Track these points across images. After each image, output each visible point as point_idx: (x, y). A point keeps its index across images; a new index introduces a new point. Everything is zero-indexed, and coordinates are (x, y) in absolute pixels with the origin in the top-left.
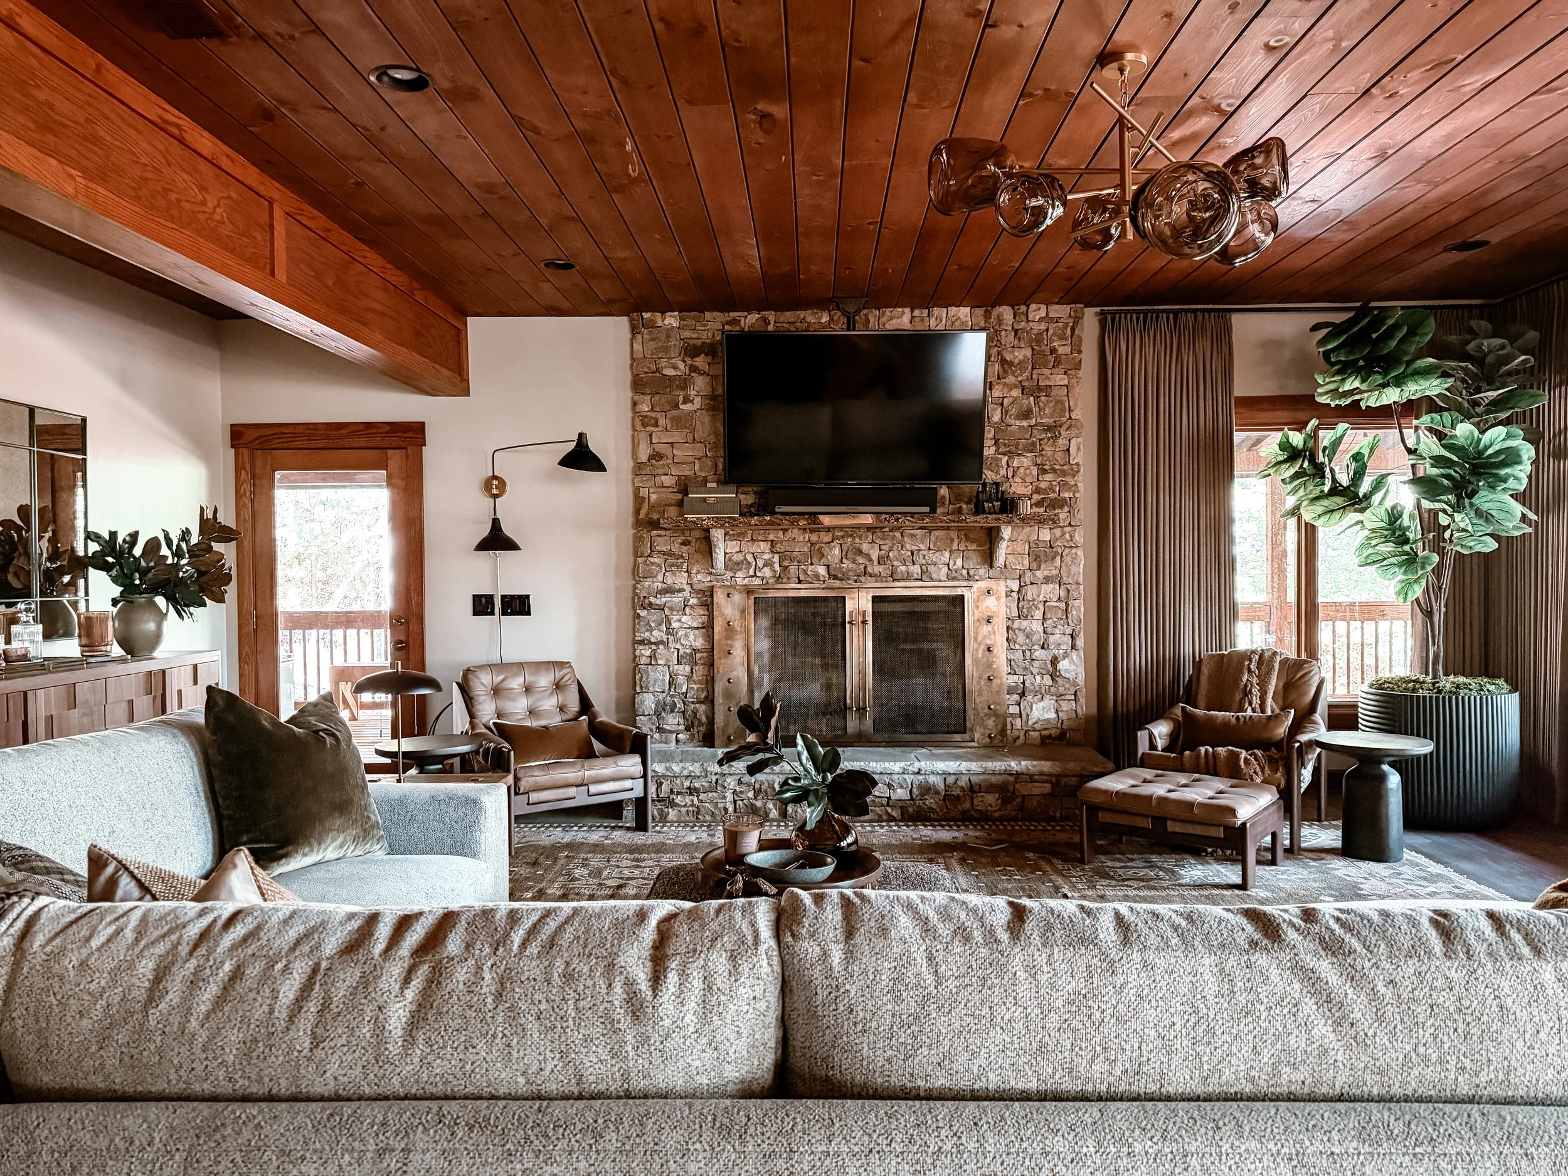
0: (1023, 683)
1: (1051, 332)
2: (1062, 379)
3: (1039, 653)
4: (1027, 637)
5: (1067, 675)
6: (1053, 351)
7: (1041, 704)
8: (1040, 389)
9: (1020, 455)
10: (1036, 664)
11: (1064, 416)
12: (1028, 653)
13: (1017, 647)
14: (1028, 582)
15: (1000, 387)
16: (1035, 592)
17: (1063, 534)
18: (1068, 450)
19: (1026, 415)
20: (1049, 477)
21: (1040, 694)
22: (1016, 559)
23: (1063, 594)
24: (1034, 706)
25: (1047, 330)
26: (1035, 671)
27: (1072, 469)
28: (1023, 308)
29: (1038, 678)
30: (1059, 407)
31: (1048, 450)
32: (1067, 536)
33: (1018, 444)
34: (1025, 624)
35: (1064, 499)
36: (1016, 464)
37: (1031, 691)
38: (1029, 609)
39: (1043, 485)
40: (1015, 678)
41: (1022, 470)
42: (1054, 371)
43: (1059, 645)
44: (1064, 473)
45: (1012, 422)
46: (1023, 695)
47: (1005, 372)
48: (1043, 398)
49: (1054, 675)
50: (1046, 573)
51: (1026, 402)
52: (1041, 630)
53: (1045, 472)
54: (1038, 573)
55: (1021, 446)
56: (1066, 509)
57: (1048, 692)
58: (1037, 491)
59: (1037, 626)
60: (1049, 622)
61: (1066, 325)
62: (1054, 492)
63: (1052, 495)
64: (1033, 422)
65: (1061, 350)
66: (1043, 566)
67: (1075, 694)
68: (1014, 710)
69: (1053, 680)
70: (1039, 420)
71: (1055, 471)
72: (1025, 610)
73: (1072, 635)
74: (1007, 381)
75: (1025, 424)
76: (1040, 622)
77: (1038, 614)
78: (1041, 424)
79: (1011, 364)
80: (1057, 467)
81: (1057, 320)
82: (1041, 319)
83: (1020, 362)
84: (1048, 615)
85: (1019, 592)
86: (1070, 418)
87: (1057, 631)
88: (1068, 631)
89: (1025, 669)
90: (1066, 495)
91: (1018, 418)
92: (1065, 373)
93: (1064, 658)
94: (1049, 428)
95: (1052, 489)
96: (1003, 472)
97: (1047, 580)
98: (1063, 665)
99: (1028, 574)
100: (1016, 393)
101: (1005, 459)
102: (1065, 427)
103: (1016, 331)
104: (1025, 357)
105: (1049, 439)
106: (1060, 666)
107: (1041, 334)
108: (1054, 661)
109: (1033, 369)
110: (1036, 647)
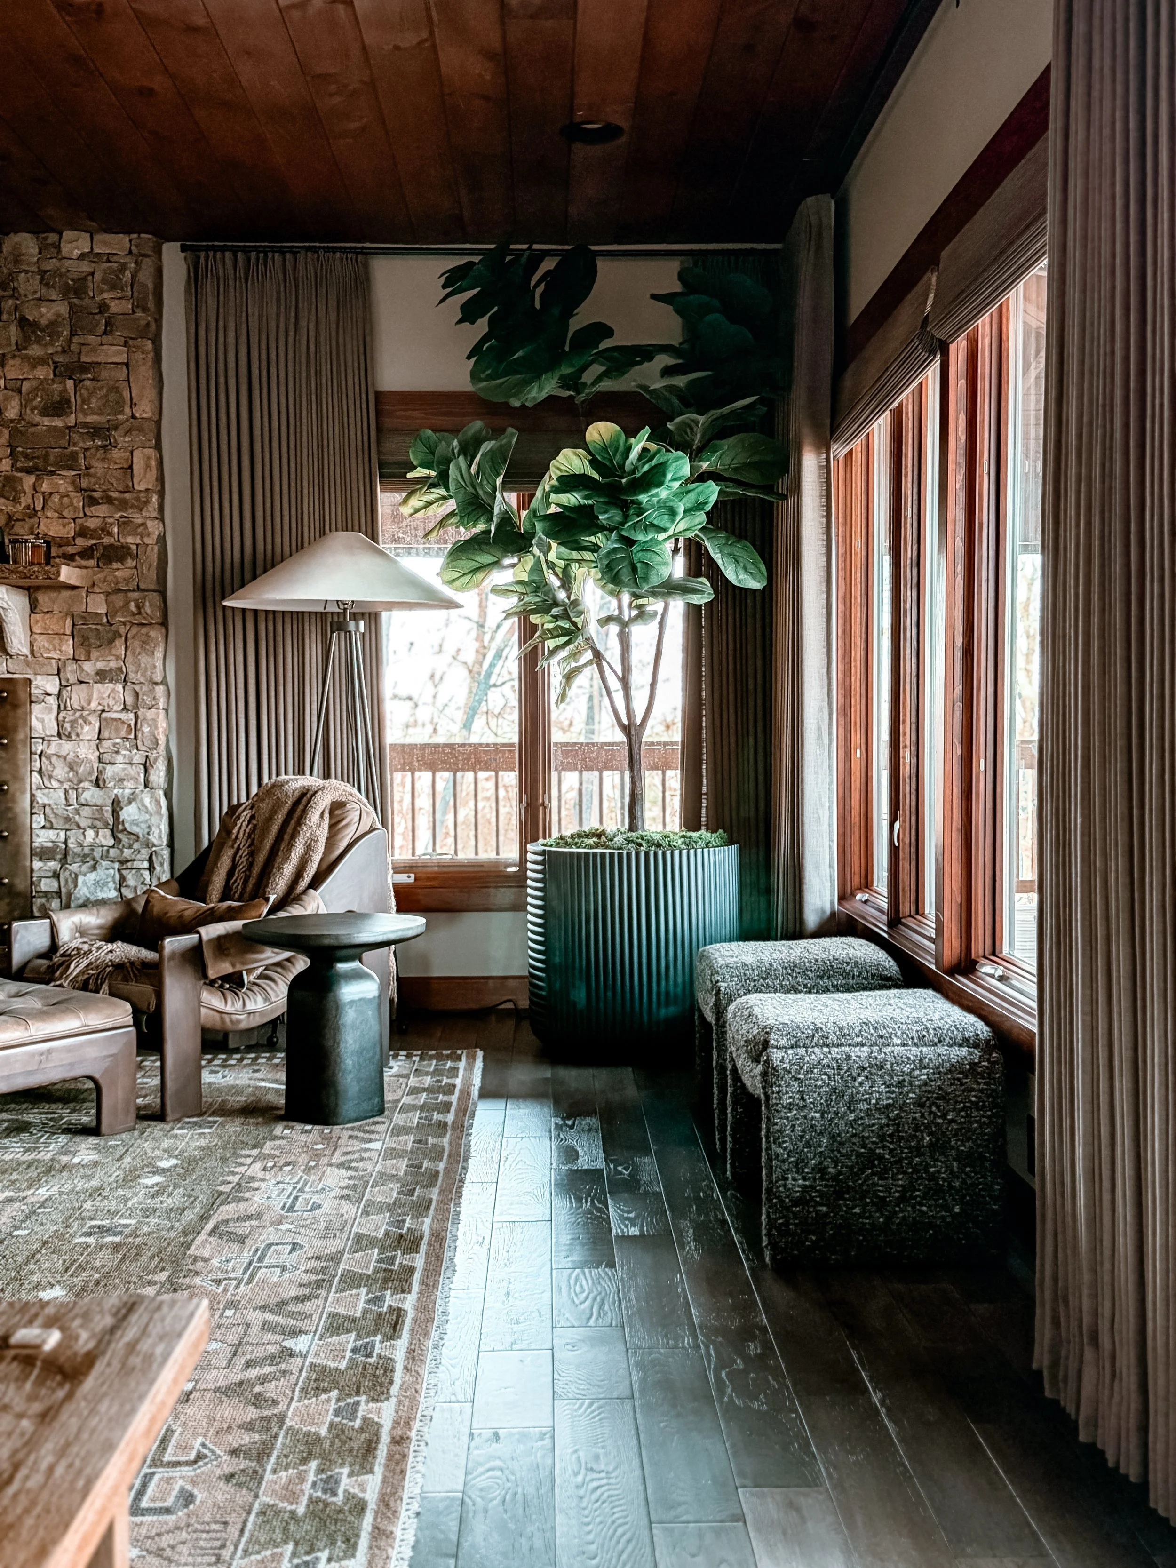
0: (66, 843)
1: (98, 276)
2: (119, 353)
3: (91, 794)
4: (71, 769)
5: (135, 829)
6: (103, 308)
7: (92, 876)
8: (85, 368)
9: (52, 473)
10: (86, 812)
11: (122, 412)
12: (73, 795)
13: (55, 784)
14: (72, 679)
15: (17, 361)
16: (84, 696)
17: (127, 603)
18: (131, 467)
19: (59, 407)
20: (102, 510)
21: (91, 861)
22: (50, 642)
23: (130, 700)
24: (81, 879)
25: (93, 274)
26: (84, 823)
27: (137, 499)
28: (53, 237)
29: (90, 833)
30: (113, 396)
31: (98, 467)
32: (132, 607)
33: (47, 455)
34: (67, 747)
35: (126, 548)
36: (45, 487)
37: (76, 855)
38: (73, 723)
39: (92, 524)
40: (52, 834)
41: (56, 498)
42: (105, 339)
43: (121, 780)
44: (124, 505)
45: (37, 419)
46: (64, 861)
47: (27, 339)
48: (88, 383)
49: (116, 828)
50: (100, 665)
51: (60, 387)
52: (93, 756)
53: (92, 502)
54: (88, 667)
55: (52, 458)
56: (130, 563)
57: (105, 856)
58: (82, 532)
59: (86, 752)
60: (106, 744)
61: (123, 267)
62: (109, 534)
63: (106, 541)
64: (71, 420)
65: (115, 307)
66: (95, 654)
67: (150, 860)
68: (47, 885)
69: (114, 837)
70: (81, 418)
71: (109, 500)
72: (67, 725)
73: (145, 765)
74: (30, 352)
75: (58, 423)
76: (94, 744)
77: (89, 731)
78: (85, 425)
79: (35, 325)
80: (115, 495)
81: (109, 258)
82: (82, 257)
83: (52, 324)
84: (106, 734)
85: (59, 695)
86: (133, 417)
87: (119, 759)
88: (138, 758)
89: (67, 819)
90: (130, 540)
91: (45, 413)
92: (126, 344)
93: (130, 802)
94: (97, 431)
95: (105, 530)
96: (25, 501)
97: (102, 676)
98: (129, 813)
99: (71, 667)
100: (43, 372)
101: (29, 481)
102: (121, 430)
103: (43, 273)
104: (58, 315)
105: (98, 448)
106: (124, 814)
107: (84, 279)
108: (116, 806)
109: (73, 334)
110: (86, 784)
